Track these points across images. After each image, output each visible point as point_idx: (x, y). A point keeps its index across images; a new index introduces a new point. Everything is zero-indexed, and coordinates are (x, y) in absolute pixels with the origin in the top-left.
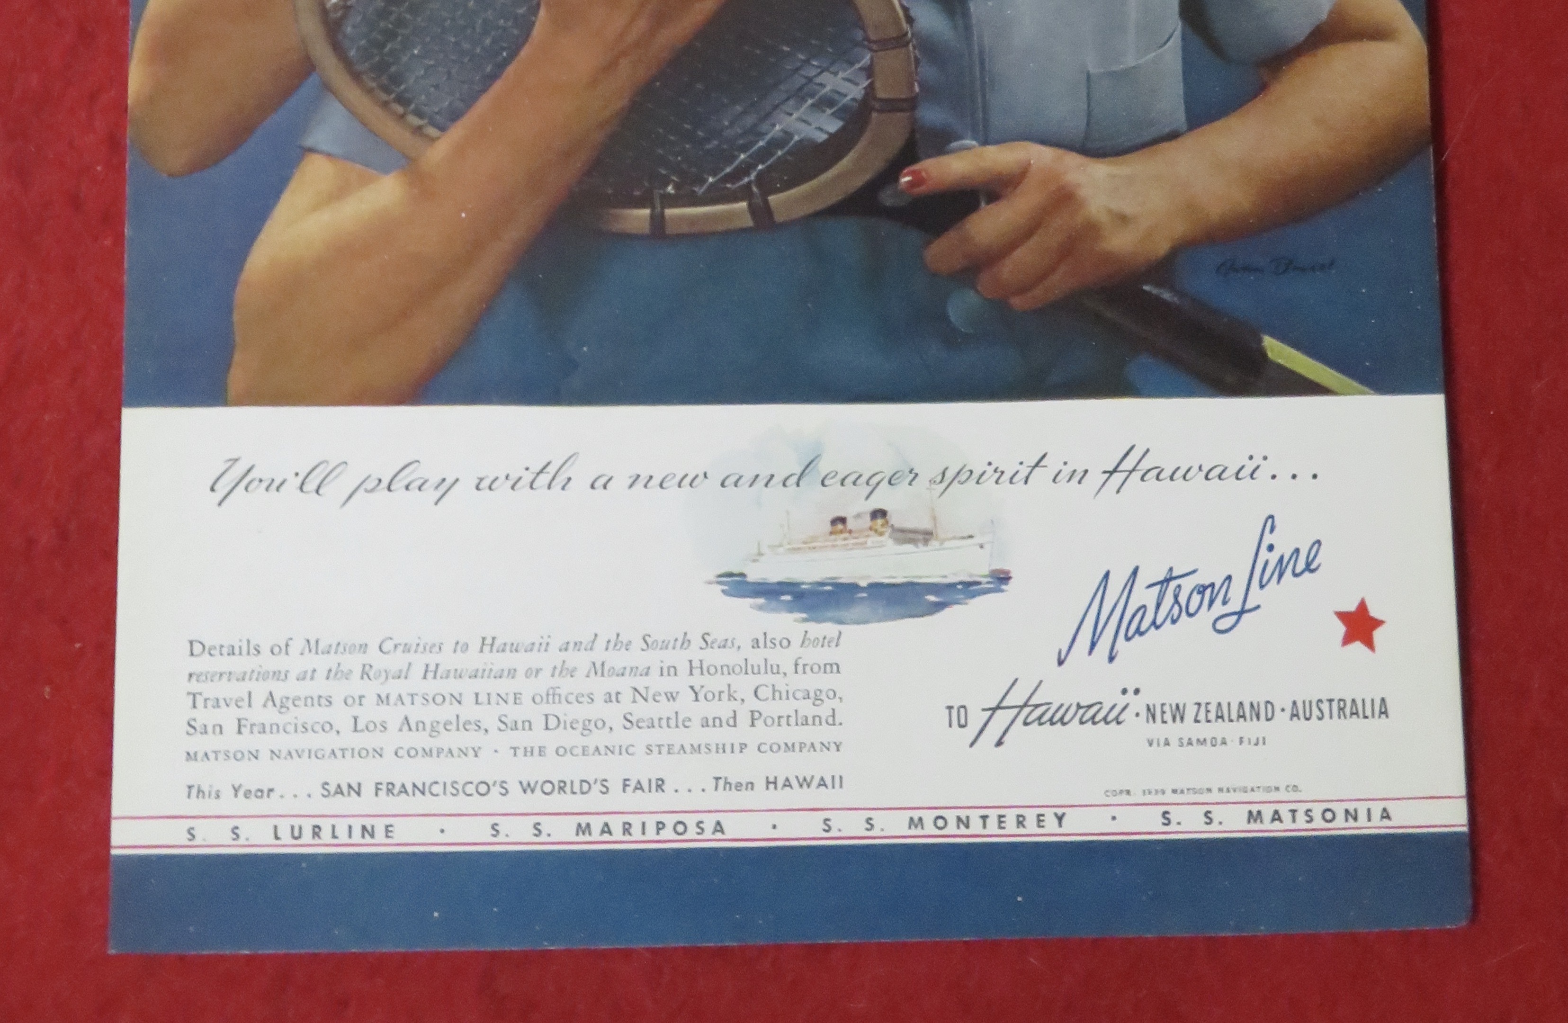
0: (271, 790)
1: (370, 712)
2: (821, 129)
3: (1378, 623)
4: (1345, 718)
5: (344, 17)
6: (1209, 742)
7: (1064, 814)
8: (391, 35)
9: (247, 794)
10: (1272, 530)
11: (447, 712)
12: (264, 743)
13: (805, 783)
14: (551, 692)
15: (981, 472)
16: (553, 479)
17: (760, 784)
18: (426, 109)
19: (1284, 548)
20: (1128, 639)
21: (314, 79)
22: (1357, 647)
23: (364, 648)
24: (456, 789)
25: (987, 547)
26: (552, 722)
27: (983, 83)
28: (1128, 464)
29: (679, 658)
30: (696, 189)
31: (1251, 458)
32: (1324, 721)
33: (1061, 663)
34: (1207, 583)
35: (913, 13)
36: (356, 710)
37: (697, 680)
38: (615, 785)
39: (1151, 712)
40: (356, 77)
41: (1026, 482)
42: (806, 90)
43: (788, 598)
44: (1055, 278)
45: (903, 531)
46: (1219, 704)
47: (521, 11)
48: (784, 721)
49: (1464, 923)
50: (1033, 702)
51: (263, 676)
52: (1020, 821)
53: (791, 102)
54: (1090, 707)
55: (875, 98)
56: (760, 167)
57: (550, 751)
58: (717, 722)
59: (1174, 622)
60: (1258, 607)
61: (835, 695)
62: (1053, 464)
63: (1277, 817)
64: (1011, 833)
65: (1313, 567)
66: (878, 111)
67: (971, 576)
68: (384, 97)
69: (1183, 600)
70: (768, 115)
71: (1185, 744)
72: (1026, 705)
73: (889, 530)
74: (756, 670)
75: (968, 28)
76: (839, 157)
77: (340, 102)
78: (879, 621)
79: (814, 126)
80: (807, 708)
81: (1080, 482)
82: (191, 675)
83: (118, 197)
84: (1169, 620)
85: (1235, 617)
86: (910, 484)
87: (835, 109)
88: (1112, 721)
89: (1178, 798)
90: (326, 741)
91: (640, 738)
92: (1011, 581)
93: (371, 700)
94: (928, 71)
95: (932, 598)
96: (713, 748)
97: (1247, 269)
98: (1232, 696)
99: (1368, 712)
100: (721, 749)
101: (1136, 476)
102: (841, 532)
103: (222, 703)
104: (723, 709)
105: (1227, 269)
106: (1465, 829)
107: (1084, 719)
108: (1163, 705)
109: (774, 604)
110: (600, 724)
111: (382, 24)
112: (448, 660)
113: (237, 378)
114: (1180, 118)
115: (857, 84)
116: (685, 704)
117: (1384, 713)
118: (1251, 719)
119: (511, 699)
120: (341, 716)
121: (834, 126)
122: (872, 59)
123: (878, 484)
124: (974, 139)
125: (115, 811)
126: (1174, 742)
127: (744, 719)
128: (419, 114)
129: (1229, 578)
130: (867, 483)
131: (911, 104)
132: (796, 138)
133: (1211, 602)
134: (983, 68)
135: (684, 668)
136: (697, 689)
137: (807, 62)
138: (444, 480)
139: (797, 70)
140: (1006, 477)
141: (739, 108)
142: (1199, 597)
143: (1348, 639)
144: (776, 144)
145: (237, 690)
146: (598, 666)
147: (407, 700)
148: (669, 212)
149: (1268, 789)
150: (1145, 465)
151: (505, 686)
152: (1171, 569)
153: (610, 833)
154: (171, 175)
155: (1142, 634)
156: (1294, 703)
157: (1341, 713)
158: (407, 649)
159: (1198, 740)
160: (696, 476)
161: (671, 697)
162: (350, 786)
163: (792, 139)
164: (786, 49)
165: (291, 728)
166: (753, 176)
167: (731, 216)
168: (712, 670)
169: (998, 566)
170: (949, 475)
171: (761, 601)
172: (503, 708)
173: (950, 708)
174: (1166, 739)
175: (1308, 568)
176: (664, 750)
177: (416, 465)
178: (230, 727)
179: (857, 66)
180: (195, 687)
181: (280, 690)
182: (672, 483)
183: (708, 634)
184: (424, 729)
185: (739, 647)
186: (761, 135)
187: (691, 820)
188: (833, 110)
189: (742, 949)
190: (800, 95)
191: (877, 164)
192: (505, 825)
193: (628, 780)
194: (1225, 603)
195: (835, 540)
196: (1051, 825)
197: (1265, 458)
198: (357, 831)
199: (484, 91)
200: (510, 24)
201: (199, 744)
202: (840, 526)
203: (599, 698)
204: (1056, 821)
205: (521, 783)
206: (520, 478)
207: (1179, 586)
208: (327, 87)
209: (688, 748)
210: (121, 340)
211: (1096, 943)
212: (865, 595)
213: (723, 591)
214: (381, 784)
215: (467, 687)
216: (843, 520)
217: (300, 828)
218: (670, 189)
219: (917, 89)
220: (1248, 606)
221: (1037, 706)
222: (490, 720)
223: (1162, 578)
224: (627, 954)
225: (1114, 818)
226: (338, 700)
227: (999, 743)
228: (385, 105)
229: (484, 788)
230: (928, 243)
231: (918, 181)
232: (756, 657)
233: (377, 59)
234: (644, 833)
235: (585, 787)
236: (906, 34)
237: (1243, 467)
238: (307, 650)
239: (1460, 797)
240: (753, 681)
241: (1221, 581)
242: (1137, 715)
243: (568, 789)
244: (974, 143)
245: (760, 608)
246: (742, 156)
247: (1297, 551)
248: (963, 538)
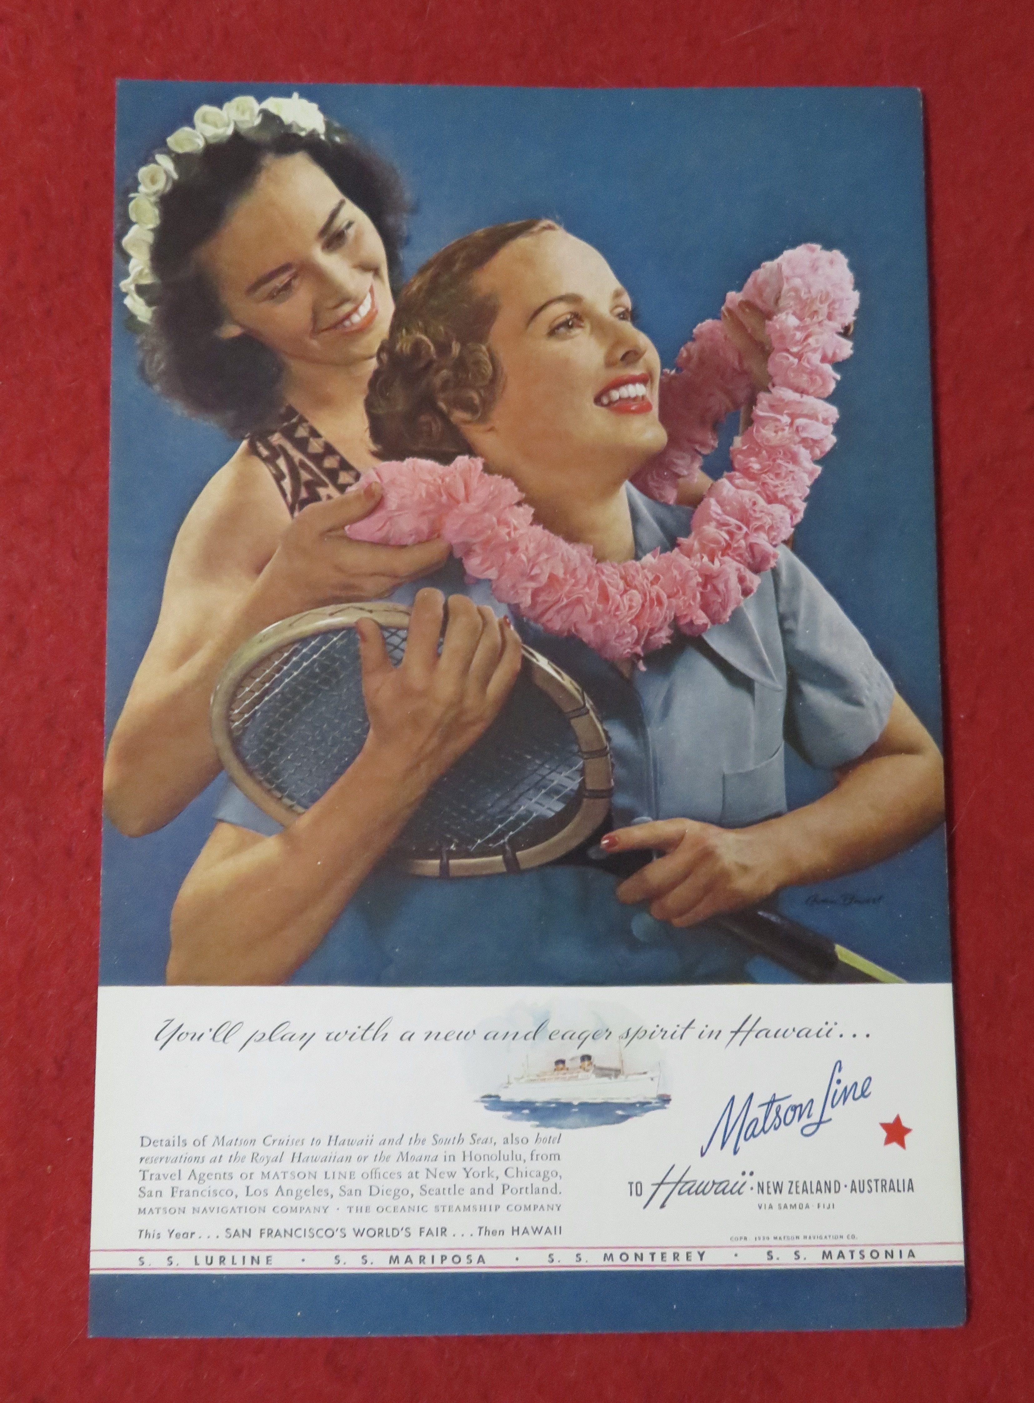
0: (192, 1234)
1: (256, 1183)
2: (549, 809)
3: (907, 1131)
4: (886, 1191)
5: (243, 734)
6: (798, 1206)
7: (703, 1253)
8: (273, 747)
9: (177, 1236)
10: (840, 1070)
11: (306, 1184)
12: (189, 1203)
13: (537, 1231)
14: (374, 1171)
15: (652, 1031)
16: (376, 1034)
17: (508, 1231)
18: (295, 794)
19: (847, 1082)
20: (746, 1139)
21: (222, 775)
22: (894, 1146)
23: (253, 1142)
24: (314, 1233)
25: (656, 1080)
26: (375, 1191)
27: (655, 779)
28: (747, 1027)
29: (456, 1150)
30: (469, 847)
31: (827, 1023)
32: (872, 1193)
33: (703, 1155)
34: (797, 1104)
35: (610, 734)
36: (248, 1182)
37: (468, 1164)
38: (415, 1232)
39: (761, 1187)
40: (250, 773)
41: (681, 1038)
42: (541, 784)
43: (526, 1111)
44: (700, 907)
45: (601, 1069)
46: (805, 1182)
47: (357, 732)
48: (524, 1191)
49: (961, 1324)
50: (685, 1179)
51: (189, 1159)
52: (676, 1256)
53: (531, 792)
54: (721, 1183)
55: (586, 790)
56: (511, 833)
57: (373, 1209)
58: (481, 1191)
59: (776, 1129)
60: (830, 1120)
61: (557, 1174)
62: (698, 1027)
63: (841, 1255)
64: (669, 1264)
65: (866, 1094)
66: (587, 797)
67: (645, 1098)
68: (268, 786)
69: (782, 1114)
70: (516, 800)
71: (783, 1207)
72: (680, 1181)
73: (593, 1068)
74: (506, 1158)
75: (646, 744)
76: (563, 827)
77: (240, 790)
78: (586, 1127)
79: (546, 807)
80: (539, 1183)
81: (716, 1038)
82: (142, 1159)
83: (96, 850)
84: (773, 1127)
85: (815, 1126)
86: (606, 1038)
87: (560, 796)
88: (736, 1192)
89: (778, 1242)
90: (229, 1202)
91: (431, 1201)
92: (671, 1103)
93: (257, 1175)
94: (620, 772)
95: (620, 1112)
96: (478, 1209)
97: (824, 901)
98: (813, 1177)
99: (901, 1188)
100: (483, 1208)
101: (753, 1034)
102: (562, 1069)
103: (161, 1177)
104: (485, 1183)
105: (813, 901)
106: (963, 1264)
107: (717, 1191)
108: (768, 1182)
109: (518, 1116)
110: (405, 1192)
111: (267, 740)
112: (307, 1150)
113: (172, 967)
114: (783, 804)
115: (574, 780)
116: (461, 1180)
117: (911, 1188)
118: (825, 1192)
119: (348, 1176)
120: (238, 1186)
121: (559, 807)
122: (584, 764)
123: (586, 1038)
124: (649, 816)
125: (92, 1247)
126: (775, 1206)
127: (498, 1189)
128: (291, 797)
129: (812, 1101)
130: (579, 1038)
131: (608, 793)
132: (535, 815)
133: (800, 1117)
134: (655, 771)
135: (459, 1157)
136: (468, 1170)
137: (542, 765)
138: (305, 1034)
139: (536, 770)
140: (669, 1034)
141: (498, 795)
142: (793, 1113)
143: (888, 1141)
144: (521, 818)
145: (172, 1168)
146: (404, 1154)
147: (281, 1176)
148: (452, 862)
149: (836, 1238)
150: (758, 1028)
151: (345, 1167)
152: (774, 1095)
153: (411, 1261)
154: (131, 836)
155: (755, 1136)
156: (853, 1182)
157: (884, 1188)
158: (281, 1142)
159: (791, 1205)
160: (469, 1033)
161: (452, 1175)
162: (244, 1231)
163: (531, 815)
164: (529, 757)
165: (206, 1193)
166: (506, 839)
167: (492, 864)
168: (478, 1158)
169: (662, 1092)
170: (632, 1033)
171: (509, 1113)
172: (343, 1182)
173: (631, 1183)
174: (770, 1205)
175: (863, 1094)
176: (447, 1209)
177: (288, 1024)
178: (167, 1193)
179: (574, 768)
180: (144, 1166)
181: (200, 1168)
182: (452, 1037)
183: (476, 1135)
184: (292, 1194)
185: (495, 1143)
186: (511, 813)
187: (464, 1255)
188: (558, 797)
189: (497, 1337)
190: (537, 787)
191: (587, 832)
192: (343, 1256)
193: (424, 1228)
194: (809, 1116)
195: (558, 1074)
196: (695, 1259)
197: (836, 1024)
198: (248, 1260)
199: (332, 783)
200: (350, 739)
201: (148, 1203)
202: (561, 1066)
203: (405, 1176)
204: (699, 1258)
205: (354, 1229)
206: (354, 1034)
207: (780, 1106)
208: (231, 779)
209: (462, 1208)
210: (97, 944)
211: (723, 1335)
212: (576, 1110)
213: (486, 1107)
214: (264, 1229)
215: (320, 1168)
216: (563, 1062)
217: (212, 1258)
218: (453, 847)
219: (613, 784)
220: (824, 1119)
221: (687, 1183)
222: (335, 1191)
223: (768, 1100)
224: (421, 1340)
225: (736, 1255)
226: (236, 1176)
227: (663, 1206)
228: (269, 791)
229: (330, 1233)
230: (619, 883)
231: (613, 843)
232: (506, 1150)
233: (264, 762)
234: (433, 1262)
235: (396, 1233)
236: (606, 747)
237: (821, 1029)
238: (216, 1143)
239: (959, 1243)
240: (503, 1165)
241: (807, 1102)
242: (752, 1189)
243: (384, 1233)
244: (649, 819)
245: (509, 1118)
246: (500, 826)
247: (856, 1084)
248: (640, 1074)
